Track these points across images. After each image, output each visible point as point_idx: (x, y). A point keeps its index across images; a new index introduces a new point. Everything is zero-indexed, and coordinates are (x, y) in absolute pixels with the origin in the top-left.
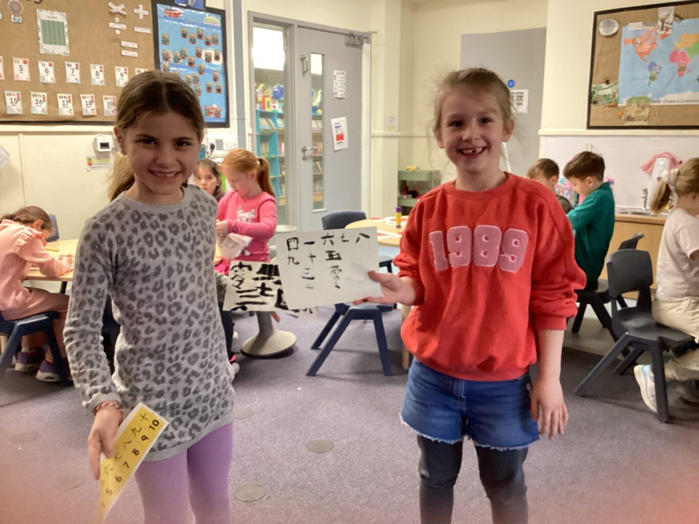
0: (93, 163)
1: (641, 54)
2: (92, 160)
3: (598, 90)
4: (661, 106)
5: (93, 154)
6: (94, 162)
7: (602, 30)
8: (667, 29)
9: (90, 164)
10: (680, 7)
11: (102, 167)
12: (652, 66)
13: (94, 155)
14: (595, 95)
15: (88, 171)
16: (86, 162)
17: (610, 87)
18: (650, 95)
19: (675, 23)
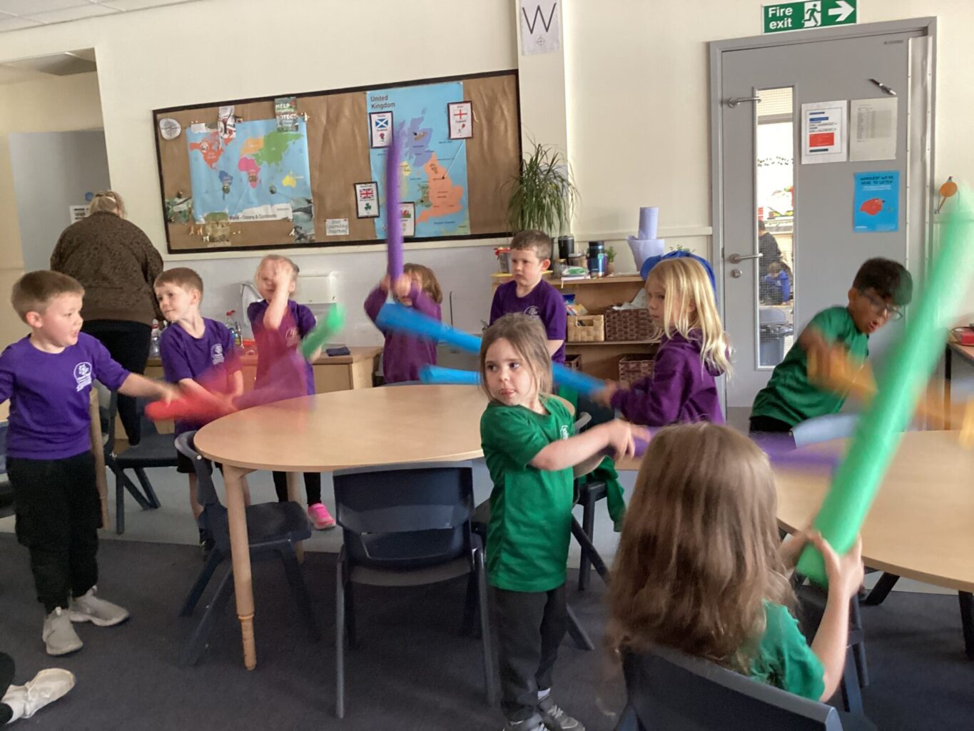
1: (210, 162)
3: (172, 206)
4: (241, 223)
7: (164, 133)
8: (231, 132)
10: (240, 106)
12: (223, 175)
14: (170, 211)
17: (185, 201)
18: (227, 211)
19: (237, 125)
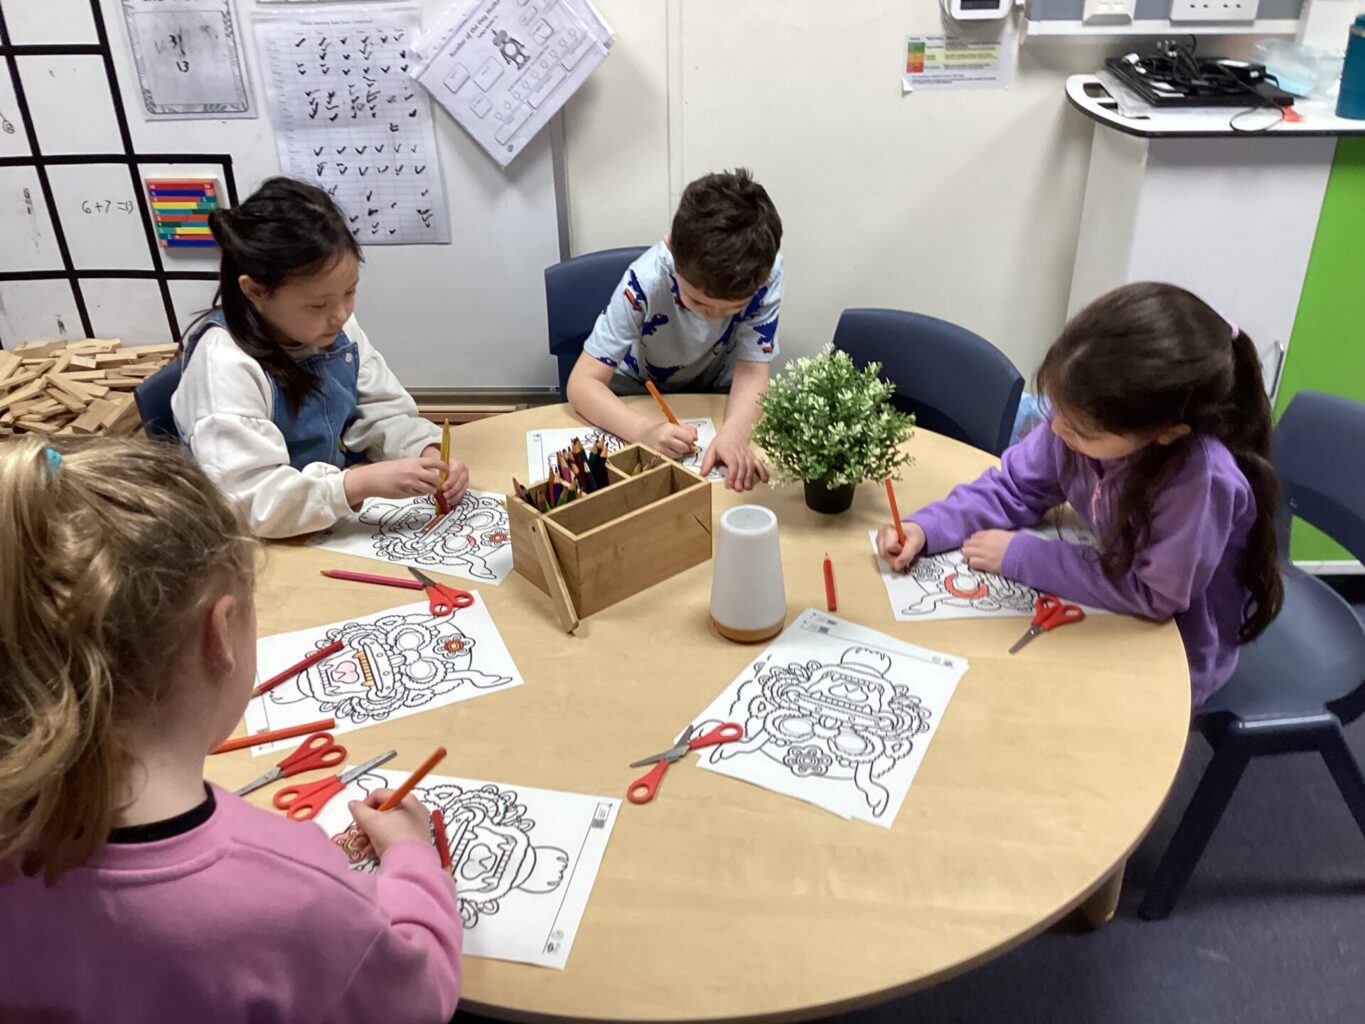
0: (927, 63)
2: (927, 52)
5: (932, 28)
6: (932, 57)
9: (915, 67)
11: (961, 78)
13: (938, 30)
15: (905, 93)
16: (902, 57)
